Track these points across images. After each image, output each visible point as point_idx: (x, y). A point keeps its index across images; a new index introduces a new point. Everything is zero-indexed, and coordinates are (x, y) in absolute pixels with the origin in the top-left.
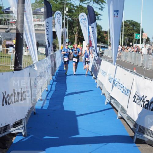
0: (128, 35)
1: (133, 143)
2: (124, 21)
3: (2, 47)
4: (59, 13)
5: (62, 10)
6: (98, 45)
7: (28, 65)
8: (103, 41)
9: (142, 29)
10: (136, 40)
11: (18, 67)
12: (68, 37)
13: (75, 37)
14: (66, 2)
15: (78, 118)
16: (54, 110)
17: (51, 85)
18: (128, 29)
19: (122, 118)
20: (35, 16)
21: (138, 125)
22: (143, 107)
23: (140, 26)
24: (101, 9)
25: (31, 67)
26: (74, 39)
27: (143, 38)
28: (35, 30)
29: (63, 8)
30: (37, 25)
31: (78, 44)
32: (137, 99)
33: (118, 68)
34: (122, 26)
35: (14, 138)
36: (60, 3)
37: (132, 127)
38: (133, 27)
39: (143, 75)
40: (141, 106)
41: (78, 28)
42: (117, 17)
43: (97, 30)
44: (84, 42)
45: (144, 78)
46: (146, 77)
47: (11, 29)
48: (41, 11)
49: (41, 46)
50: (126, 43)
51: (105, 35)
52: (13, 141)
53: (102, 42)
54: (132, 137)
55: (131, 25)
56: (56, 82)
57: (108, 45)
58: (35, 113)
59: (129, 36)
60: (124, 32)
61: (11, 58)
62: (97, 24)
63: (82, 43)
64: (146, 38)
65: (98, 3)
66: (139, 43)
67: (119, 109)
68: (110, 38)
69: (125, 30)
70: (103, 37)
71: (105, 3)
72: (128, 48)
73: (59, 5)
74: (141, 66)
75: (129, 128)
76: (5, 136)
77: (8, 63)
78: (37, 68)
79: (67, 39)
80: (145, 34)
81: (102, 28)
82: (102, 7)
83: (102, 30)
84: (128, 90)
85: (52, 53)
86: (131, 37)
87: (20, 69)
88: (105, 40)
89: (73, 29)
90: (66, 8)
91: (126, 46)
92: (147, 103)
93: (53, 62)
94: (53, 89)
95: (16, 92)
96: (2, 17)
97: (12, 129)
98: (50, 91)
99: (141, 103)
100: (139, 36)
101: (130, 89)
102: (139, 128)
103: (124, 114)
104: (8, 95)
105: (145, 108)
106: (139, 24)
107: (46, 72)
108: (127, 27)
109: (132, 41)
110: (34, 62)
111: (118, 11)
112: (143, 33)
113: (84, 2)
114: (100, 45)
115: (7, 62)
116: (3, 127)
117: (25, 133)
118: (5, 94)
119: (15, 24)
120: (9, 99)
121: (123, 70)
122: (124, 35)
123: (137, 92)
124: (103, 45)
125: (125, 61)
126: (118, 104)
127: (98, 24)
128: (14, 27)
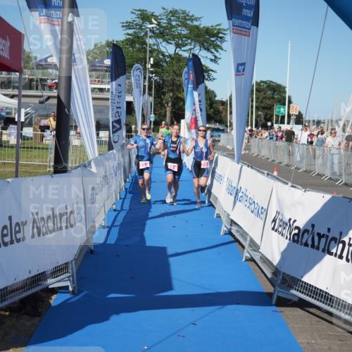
0: (264, 108)
1: (271, 305)
2: (256, 82)
3: (34, 131)
4: (139, 68)
5: (143, 62)
6: (207, 126)
7: (79, 163)
8: (218, 119)
9: (289, 97)
10: (277, 116)
11: (60, 166)
12: (154, 112)
13: (166, 112)
14: (150, 47)
15: (172, 260)
16: (127, 246)
17: (121, 200)
18: (264, 98)
19: (252, 260)
20: (94, 73)
21: (280, 272)
22: (290, 240)
23: (285, 92)
24: (215, 60)
25: (85, 166)
26: (165, 116)
27: (291, 113)
28: (94, 99)
29: (145, 59)
30: (97, 90)
31: (172, 124)
32: (280, 224)
33: (245, 167)
34: (252, 91)
35: (54, 297)
36: (139, 50)
37: (269, 276)
38: (273, 94)
39: (290, 181)
40: (287, 238)
41: (171, 94)
42: (243, 74)
43: (207, 99)
44: (182, 121)
45: (292, 186)
46: (294, 185)
47: (49, 98)
48: (104, 63)
49: (103, 127)
50: (260, 123)
51: (221, 108)
52: (51, 302)
53: (216, 121)
54: (270, 295)
55: (270, 90)
56: (131, 195)
57: (227, 126)
58: (92, 252)
59: (266, 111)
60: (256, 102)
61: (49, 150)
62: (206, 87)
63: (179, 122)
64: (297, 114)
65: (208, 50)
66: (284, 123)
67: (246, 244)
68: (231, 113)
69: (257, 98)
70: (217, 112)
71: (222, 49)
72: (263, 131)
73: (138, 54)
74: (287, 165)
75: (265, 278)
76: (36, 293)
77: (44, 160)
78: (97, 169)
79: (153, 115)
80: (295, 106)
81: (215, 96)
82: (216, 57)
83: (216, 99)
84: (262, 208)
85: (124, 142)
86: (269, 112)
87: (64, 170)
88: (221, 116)
89: (163, 97)
90: (150, 60)
91: (260, 129)
92: (296, 231)
93: (127, 157)
94: (127, 206)
95: (57, 212)
96: (33, 75)
97: (50, 281)
98: (120, 211)
99: (286, 232)
100: (283, 110)
101: (265, 207)
102: (283, 277)
103: (256, 251)
104: (42, 219)
105: (294, 241)
106: (284, 88)
107: (113, 175)
108: (263, 93)
109: (270, 120)
110: (91, 157)
111: (244, 64)
112: (291, 105)
113: (183, 49)
114: (212, 126)
115: (43, 157)
116: (33, 277)
117: (74, 288)
118: (36, 217)
119: (56, 89)
120: (43, 226)
121: (253, 172)
122: (257, 108)
123: (278, 213)
124: (217, 126)
125: (258, 155)
126: (244, 234)
127: (208, 88)
128: (55, 93)
